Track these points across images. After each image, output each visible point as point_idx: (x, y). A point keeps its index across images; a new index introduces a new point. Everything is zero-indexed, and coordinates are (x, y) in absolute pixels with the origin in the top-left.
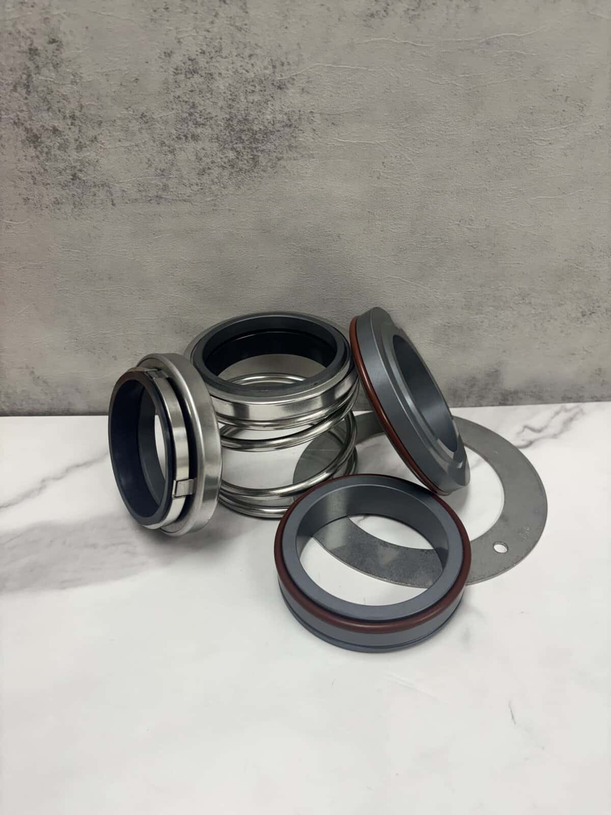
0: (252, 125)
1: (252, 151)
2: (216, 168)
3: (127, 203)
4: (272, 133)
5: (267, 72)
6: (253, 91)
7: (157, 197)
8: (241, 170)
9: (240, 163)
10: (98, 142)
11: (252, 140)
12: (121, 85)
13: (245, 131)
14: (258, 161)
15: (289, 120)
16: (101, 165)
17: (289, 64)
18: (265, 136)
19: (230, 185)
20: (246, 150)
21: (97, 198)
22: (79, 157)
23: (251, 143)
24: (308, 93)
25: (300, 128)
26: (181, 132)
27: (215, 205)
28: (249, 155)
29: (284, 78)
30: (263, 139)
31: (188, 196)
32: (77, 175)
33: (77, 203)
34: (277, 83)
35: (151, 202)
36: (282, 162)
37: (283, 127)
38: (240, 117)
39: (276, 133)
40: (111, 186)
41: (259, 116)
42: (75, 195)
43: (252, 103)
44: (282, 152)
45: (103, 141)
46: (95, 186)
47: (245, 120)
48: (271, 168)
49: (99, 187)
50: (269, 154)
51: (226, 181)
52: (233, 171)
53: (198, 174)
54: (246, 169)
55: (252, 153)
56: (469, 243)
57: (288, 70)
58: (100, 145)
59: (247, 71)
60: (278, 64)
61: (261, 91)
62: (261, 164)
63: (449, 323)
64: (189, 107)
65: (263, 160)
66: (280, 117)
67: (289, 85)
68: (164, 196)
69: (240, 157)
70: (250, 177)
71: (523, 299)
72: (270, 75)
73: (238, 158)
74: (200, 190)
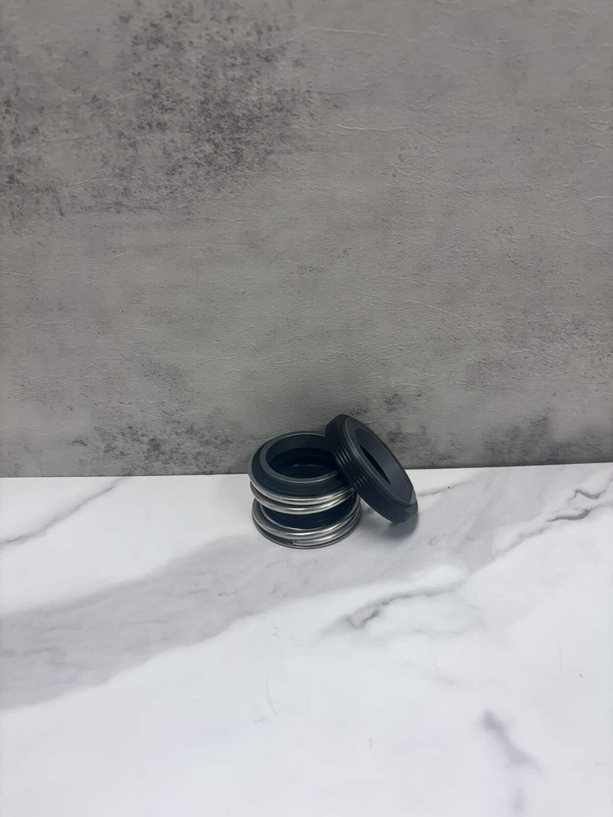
0: (234, 110)
1: (234, 143)
2: (189, 166)
3: (78, 212)
4: (259, 119)
5: (250, 39)
6: (233, 65)
7: (116, 203)
8: (221, 168)
9: (220, 159)
10: (39, 134)
11: (234, 129)
12: (67, 60)
13: (223, 117)
14: (242, 155)
15: (280, 101)
16: (45, 165)
17: (278, 29)
18: (250, 124)
19: (207, 187)
20: (227, 142)
21: (40, 206)
22: (16, 154)
23: (232, 132)
24: (303, 66)
25: (294, 112)
26: (145, 120)
27: (189, 213)
28: (231, 147)
29: (271, 47)
30: (247, 127)
31: (154, 203)
32: (14, 176)
33: (15, 213)
34: (264, 54)
35: (109, 210)
36: (273, 157)
37: (272, 111)
38: (217, 99)
39: (265, 120)
40: (59, 191)
41: (241, 96)
42: (13, 203)
43: (233, 80)
44: (272, 143)
45: (46, 133)
46: (38, 191)
47: (225, 102)
48: (259, 164)
49: (43, 192)
50: (256, 147)
51: (203, 182)
52: (211, 169)
53: (166, 174)
54: (226, 167)
55: (234, 146)
56: (509, 257)
57: (277, 37)
58: (42, 138)
59: (225, 39)
60: (264, 30)
61: (244, 64)
62: (247, 160)
63: (484, 359)
64: (152, 87)
65: (248, 155)
66: (268, 98)
67: (279, 57)
68: (124, 203)
69: (218, 151)
70: (232, 176)
71: (578, 329)
72: (254, 43)
73: (216, 152)
74: (170, 194)
